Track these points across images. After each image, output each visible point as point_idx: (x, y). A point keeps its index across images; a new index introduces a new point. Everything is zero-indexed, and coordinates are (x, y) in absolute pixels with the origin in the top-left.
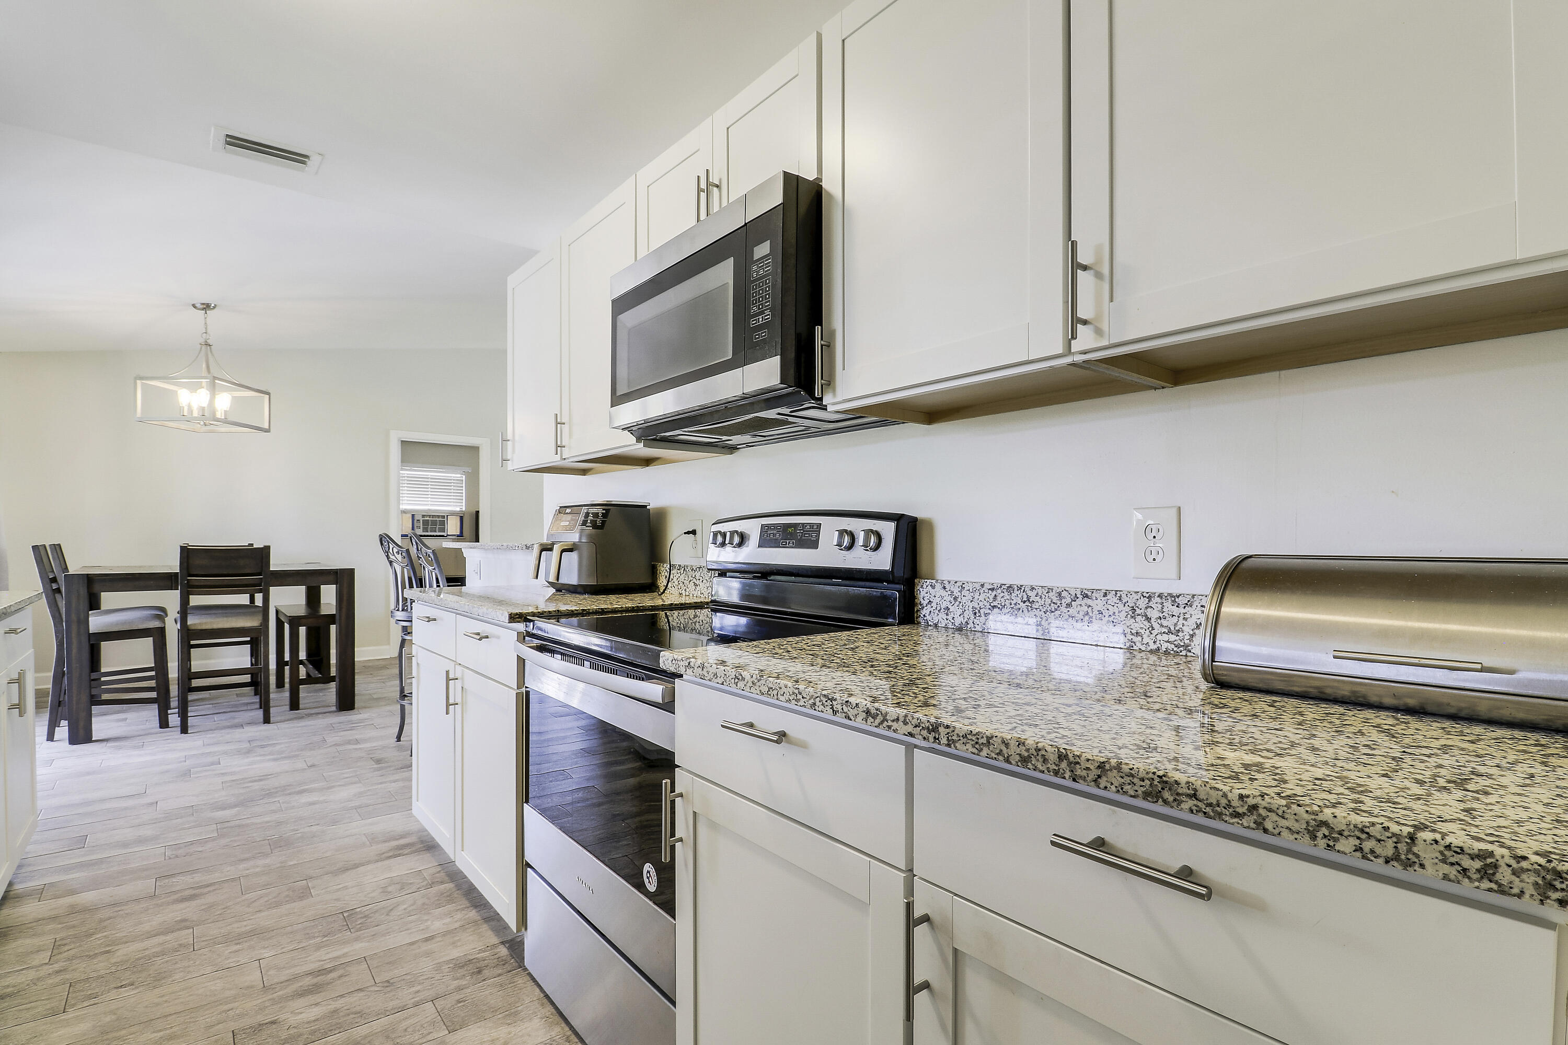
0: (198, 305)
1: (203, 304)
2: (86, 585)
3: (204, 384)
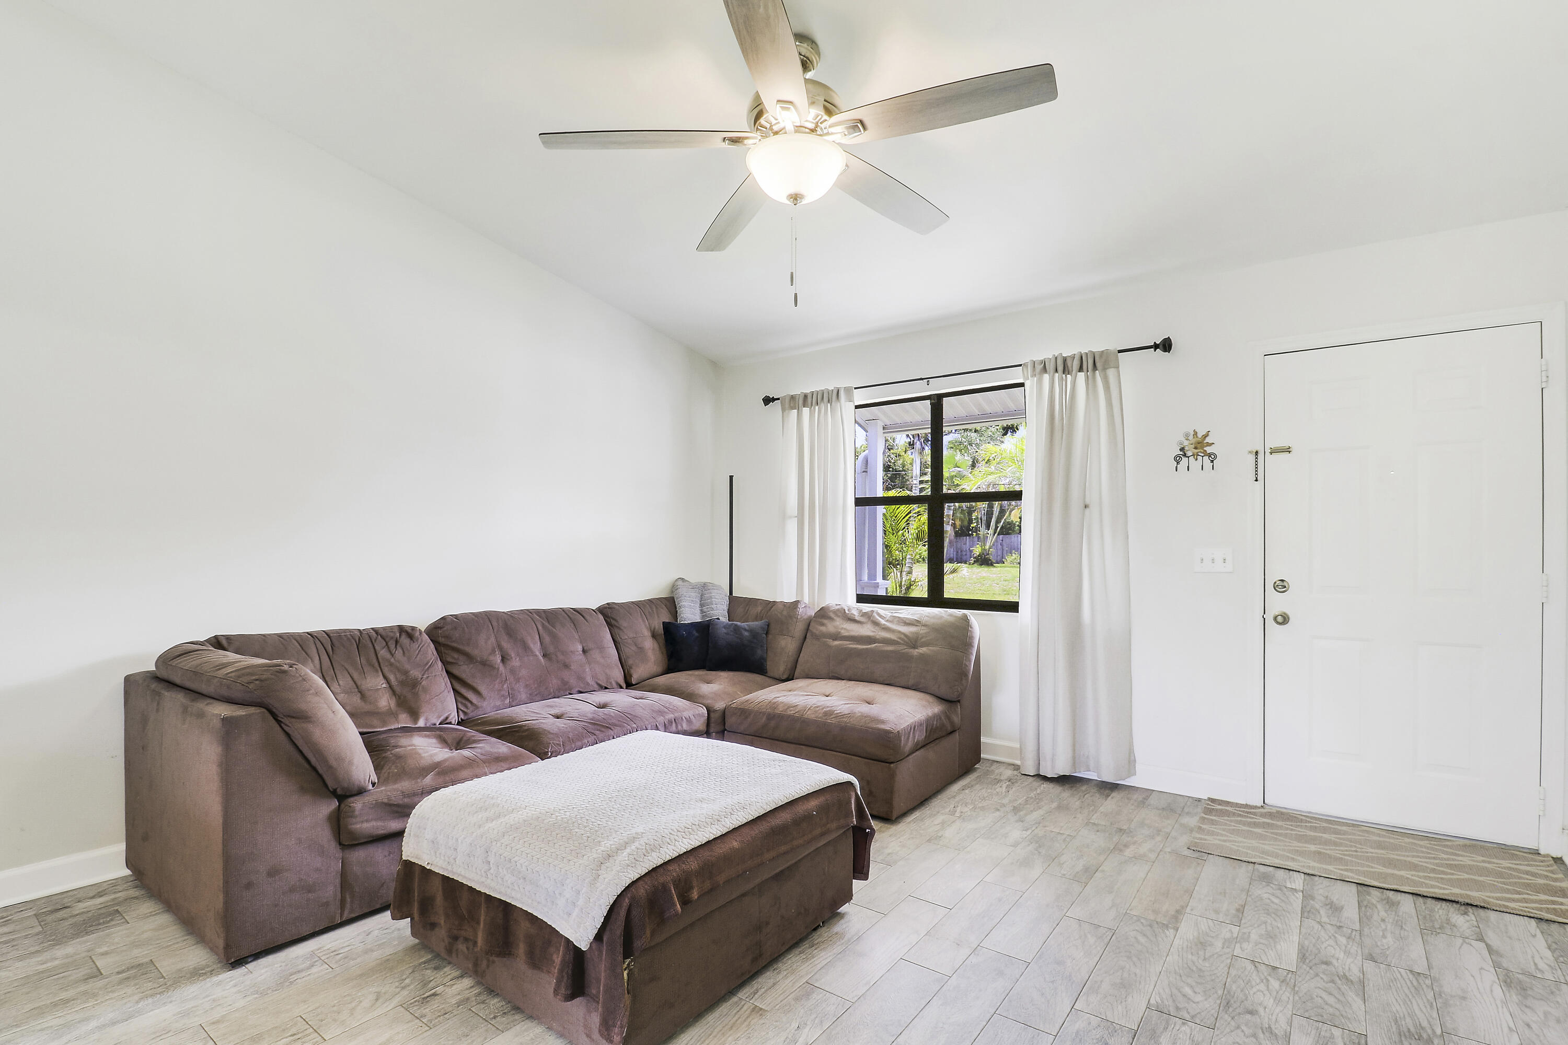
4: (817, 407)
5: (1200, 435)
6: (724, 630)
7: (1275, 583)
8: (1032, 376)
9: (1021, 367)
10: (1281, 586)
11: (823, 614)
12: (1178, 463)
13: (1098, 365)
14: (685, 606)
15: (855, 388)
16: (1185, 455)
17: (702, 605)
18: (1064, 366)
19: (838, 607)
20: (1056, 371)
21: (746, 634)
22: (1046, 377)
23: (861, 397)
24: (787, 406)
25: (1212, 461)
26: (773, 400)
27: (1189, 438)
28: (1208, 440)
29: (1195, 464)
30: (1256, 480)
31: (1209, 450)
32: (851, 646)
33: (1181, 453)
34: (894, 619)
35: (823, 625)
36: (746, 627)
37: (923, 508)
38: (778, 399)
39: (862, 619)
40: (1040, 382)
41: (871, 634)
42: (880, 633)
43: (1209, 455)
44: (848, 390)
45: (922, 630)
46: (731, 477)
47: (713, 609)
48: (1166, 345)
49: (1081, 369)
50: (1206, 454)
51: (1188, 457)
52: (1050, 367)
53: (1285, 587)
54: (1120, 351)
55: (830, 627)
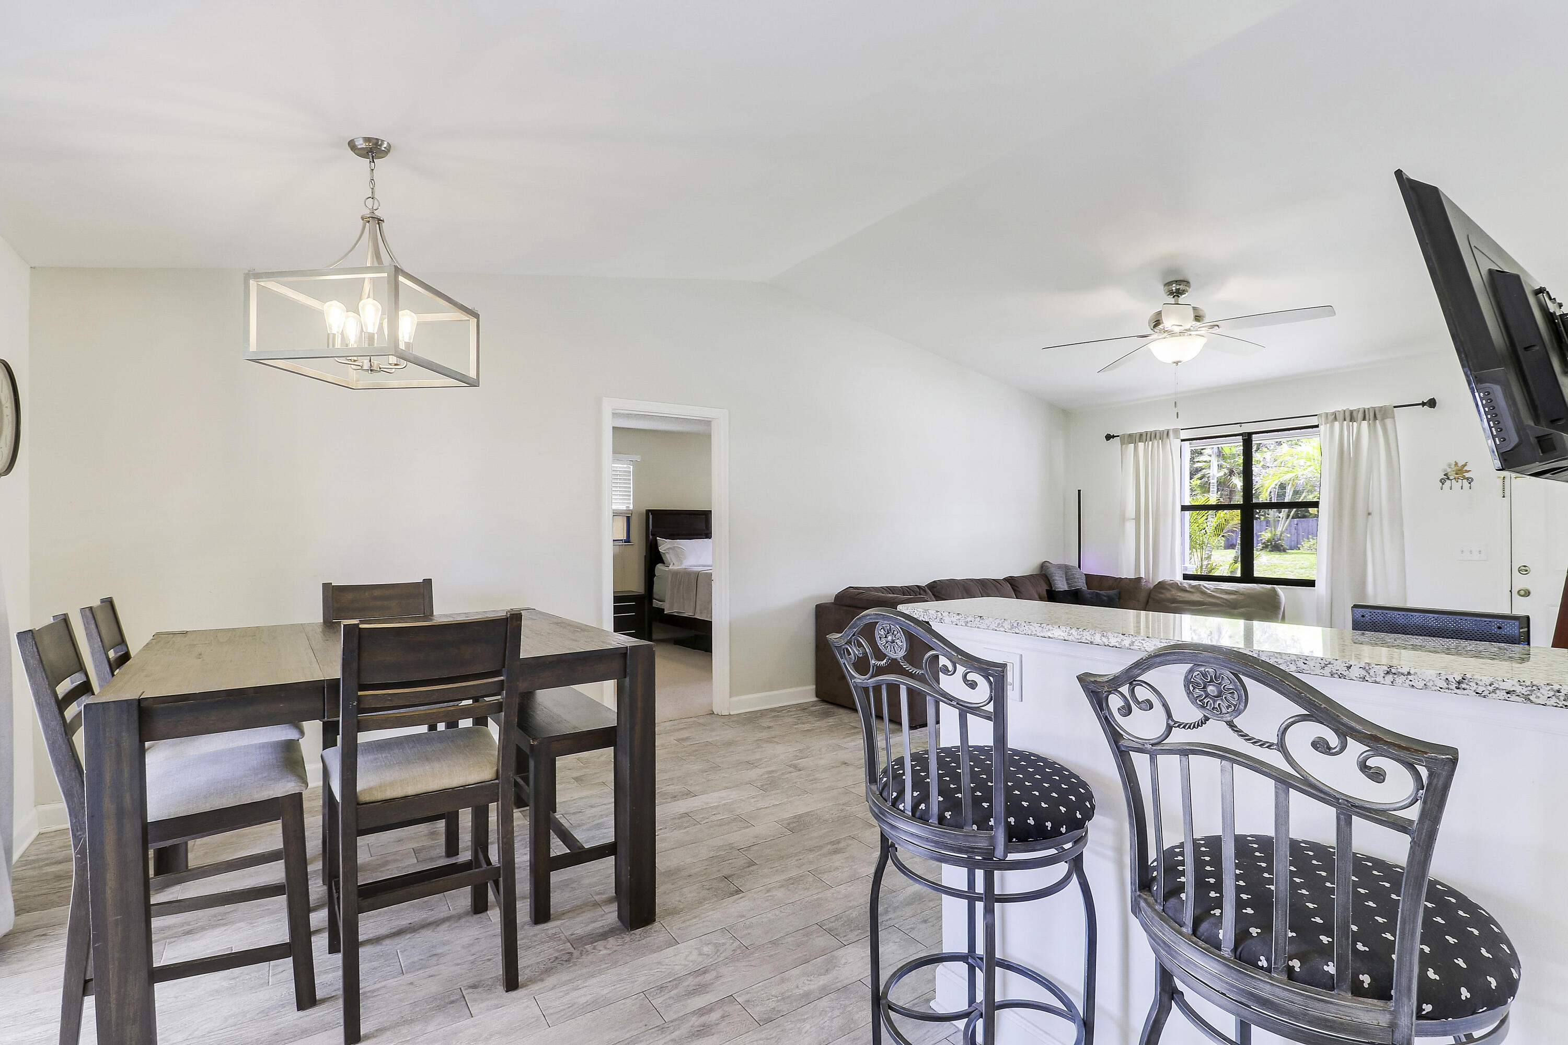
0: (360, 144)
1: (367, 140)
2: (136, 725)
3: (367, 287)
4: (1150, 443)
5: (1459, 465)
6: (1090, 596)
7: (1520, 568)
8: (1325, 424)
9: (1317, 417)
10: (1524, 570)
11: (1161, 586)
12: (1443, 484)
13: (1378, 416)
14: (1056, 580)
15: (1181, 429)
16: (1448, 478)
17: (1067, 580)
18: (1351, 416)
19: (1172, 582)
20: (1345, 420)
21: (1105, 598)
22: (1337, 424)
23: (1185, 435)
24: (1126, 441)
25: (1470, 483)
26: (1114, 437)
27: (1451, 467)
28: (1466, 468)
29: (1456, 485)
30: (1504, 497)
31: (1467, 475)
33: (1446, 477)
34: (1217, 590)
35: (1162, 593)
36: (1104, 594)
37: (1238, 512)
38: (1118, 436)
39: (1191, 590)
40: (1332, 428)
41: (1199, 599)
42: (1207, 599)
43: (1468, 479)
44: (1176, 431)
45: (1241, 598)
46: (1079, 491)
47: (1076, 582)
48: (1432, 403)
49: (1364, 419)
50: (1464, 478)
51: (1451, 480)
52: (1340, 417)
53: (1527, 571)
54: (1395, 407)
55: (1168, 595)
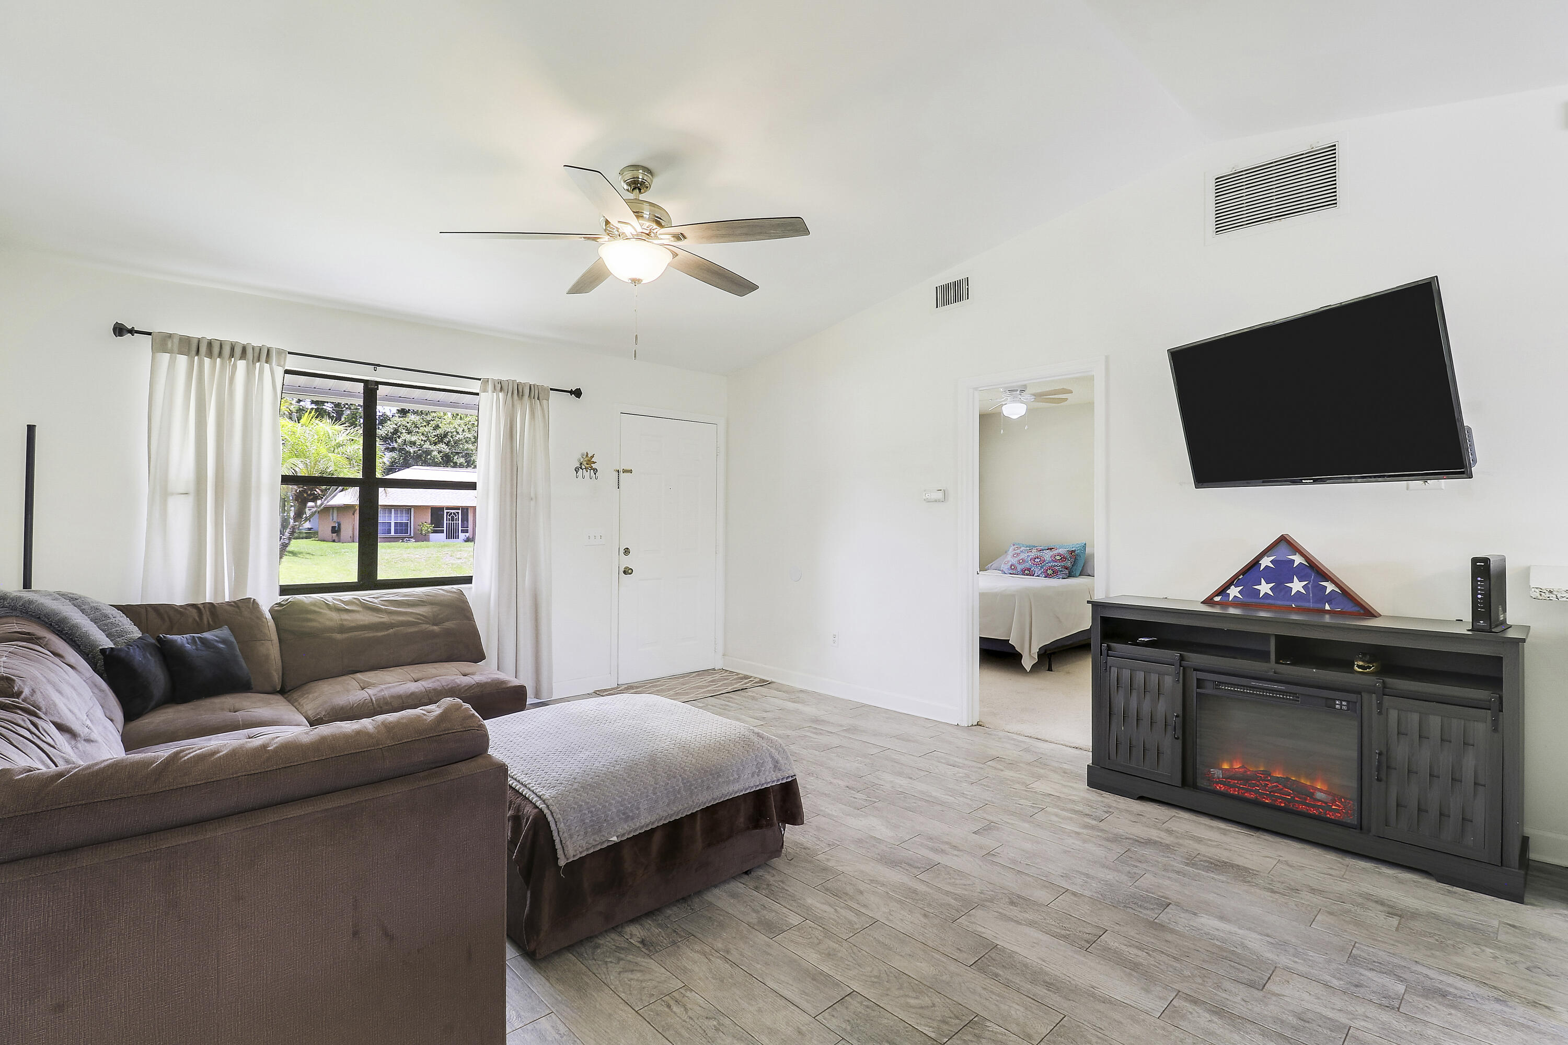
5: (589, 456)
7: (624, 549)
9: (480, 381)
10: (627, 552)
12: (577, 472)
15: (289, 353)
16: (581, 468)
18: (517, 390)
20: (512, 393)
24: (172, 348)
25: (595, 474)
26: (134, 332)
27: (584, 457)
28: (594, 459)
30: (617, 489)
31: (594, 466)
32: (367, 635)
33: (579, 466)
38: (147, 334)
43: (594, 470)
46: (31, 429)
48: (577, 393)
50: (592, 468)
53: (630, 552)
54: (551, 389)
